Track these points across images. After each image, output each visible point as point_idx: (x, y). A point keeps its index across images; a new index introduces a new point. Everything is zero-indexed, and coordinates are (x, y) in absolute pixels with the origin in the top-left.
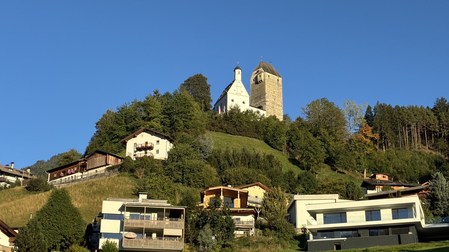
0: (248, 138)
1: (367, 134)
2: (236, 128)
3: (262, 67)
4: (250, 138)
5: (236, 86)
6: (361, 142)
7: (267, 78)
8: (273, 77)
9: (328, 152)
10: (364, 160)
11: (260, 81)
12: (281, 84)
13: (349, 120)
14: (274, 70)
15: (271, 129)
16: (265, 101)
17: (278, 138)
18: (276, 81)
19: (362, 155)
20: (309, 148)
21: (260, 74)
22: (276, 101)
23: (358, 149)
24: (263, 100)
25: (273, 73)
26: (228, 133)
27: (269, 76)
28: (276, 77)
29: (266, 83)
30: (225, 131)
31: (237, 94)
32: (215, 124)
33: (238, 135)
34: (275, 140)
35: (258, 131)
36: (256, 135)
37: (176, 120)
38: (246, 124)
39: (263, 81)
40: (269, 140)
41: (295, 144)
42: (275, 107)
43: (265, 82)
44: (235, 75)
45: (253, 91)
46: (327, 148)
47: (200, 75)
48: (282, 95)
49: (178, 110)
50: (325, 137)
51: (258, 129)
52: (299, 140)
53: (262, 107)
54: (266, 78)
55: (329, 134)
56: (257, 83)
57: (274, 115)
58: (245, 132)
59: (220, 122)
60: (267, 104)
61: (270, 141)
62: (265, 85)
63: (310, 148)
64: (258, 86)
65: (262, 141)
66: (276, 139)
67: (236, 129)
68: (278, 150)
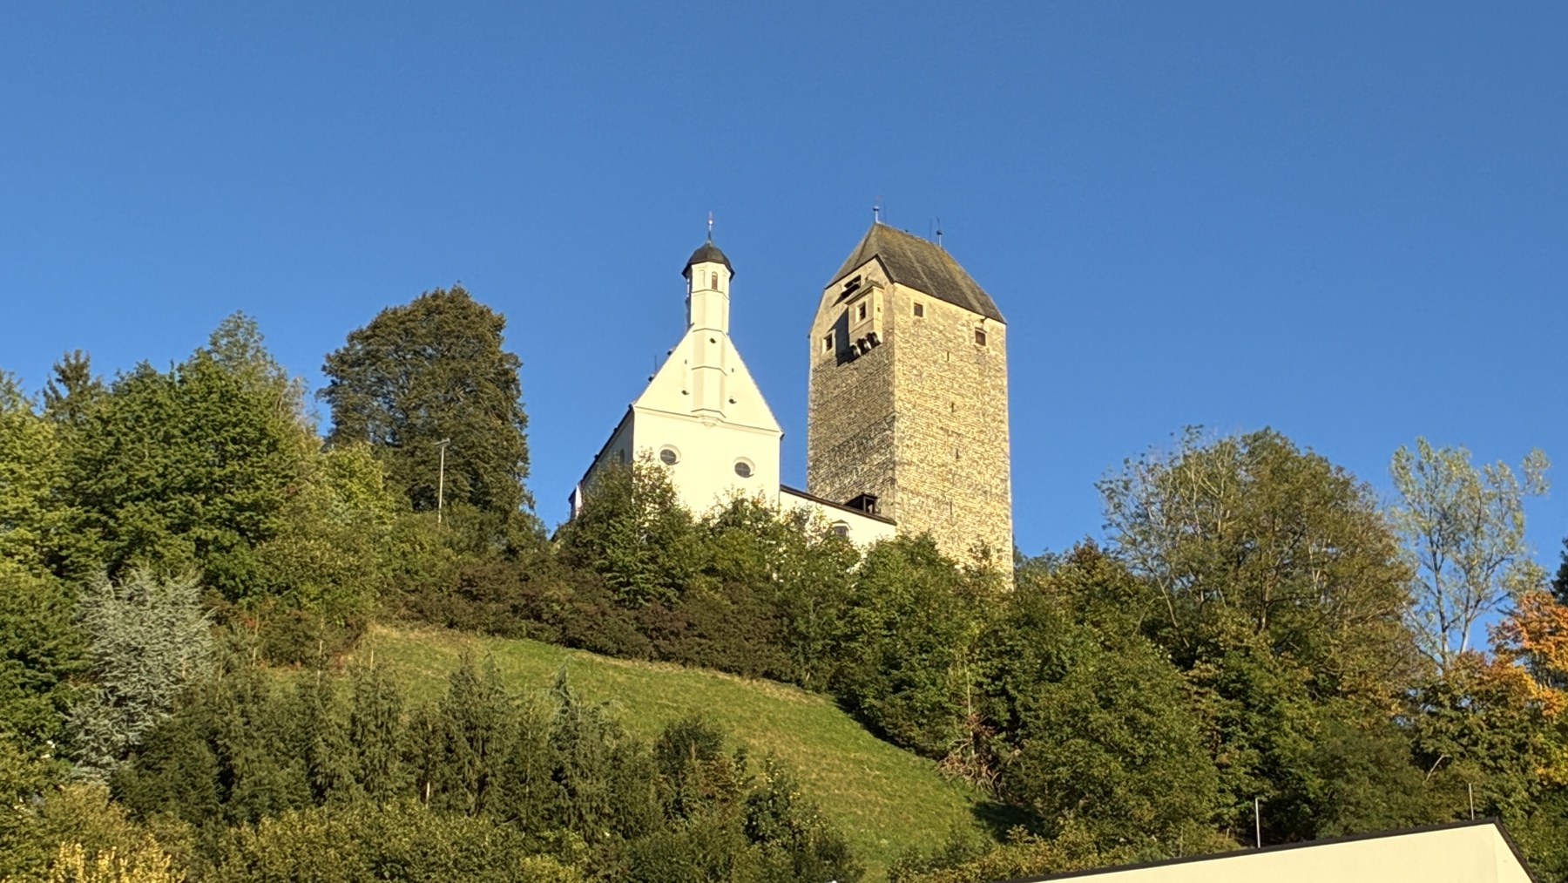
0: (722, 676)
1: (1547, 660)
2: (633, 613)
3: (876, 257)
4: (737, 679)
5: (691, 364)
6: (1506, 705)
7: (905, 318)
8: (945, 315)
9: (1271, 768)
10: (1530, 827)
11: (861, 343)
12: (1003, 357)
13: (1437, 569)
14: (959, 278)
15: (876, 619)
16: (890, 464)
17: (912, 669)
18: (969, 340)
19: (1513, 790)
21: (865, 299)
22: (964, 461)
23: (1481, 750)
24: (877, 458)
25: (947, 291)
26: (574, 643)
27: (919, 310)
28: (965, 313)
29: (898, 354)
30: (553, 633)
31: (696, 414)
32: (486, 583)
33: (651, 659)
34: (897, 689)
35: (794, 631)
36: (780, 658)
38: (716, 589)
39: (880, 338)
40: (862, 686)
41: (1027, 709)
42: (958, 501)
43: (892, 346)
44: (688, 302)
45: (822, 406)
46: (1264, 739)
47: (457, 300)
48: (1005, 427)
50: (1245, 666)
51: (789, 615)
52: (1054, 679)
53: (872, 500)
54: (899, 318)
55: (1279, 646)
56: (846, 355)
57: (925, 536)
58: (701, 636)
59: (530, 573)
60: (900, 481)
61: (865, 696)
62: (892, 363)
64: (850, 375)
65: (824, 704)
66: (903, 681)
67: (637, 619)
68: (921, 752)
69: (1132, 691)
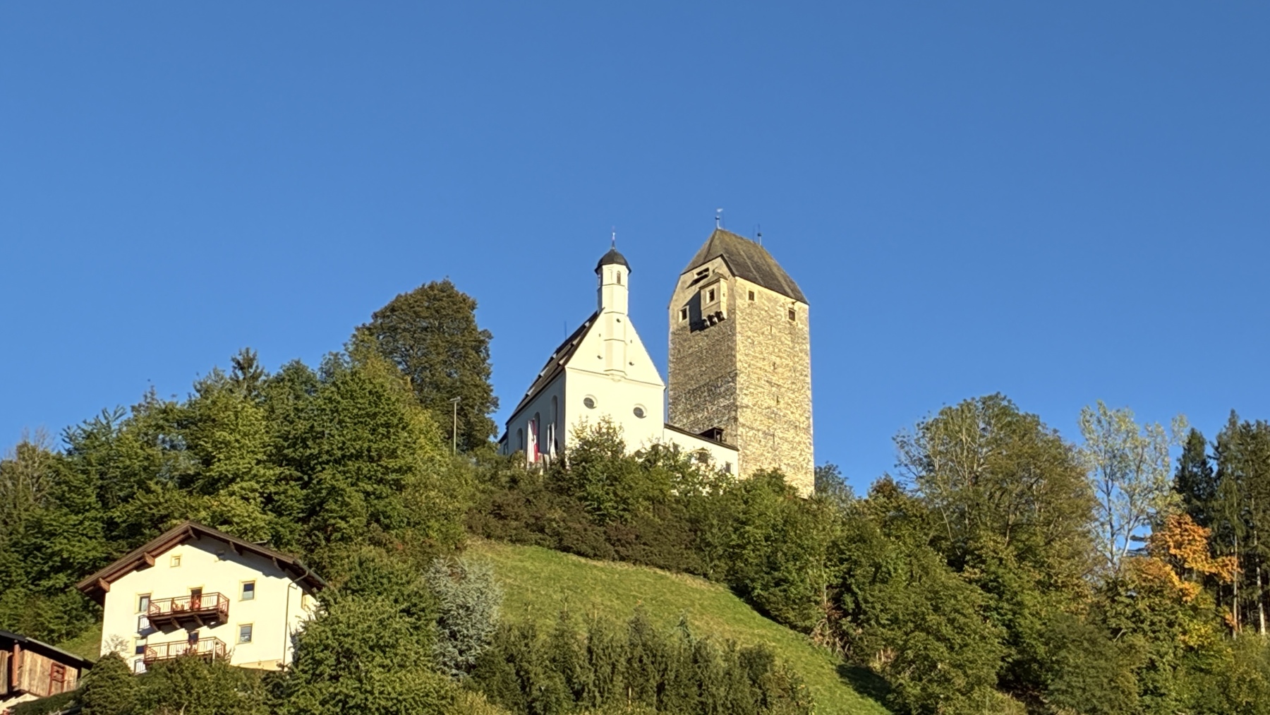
0: (659, 571)
1: (1185, 561)
2: (602, 529)
3: (721, 256)
4: (668, 574)
5: (604, 337)
6: (1162, 596)
7: (742, 302)
8: (769, 299)
9: (1015, 639)
10: (1175, 677)
11: (710, 318)
12: (807, 329)
13: (1109, 495)
14: (775, 270)
15: (759, 534)
16: (734, 407)
17: (790, 572)
18: (785, 318)
19: (1166, 653)
20: (928, 618)
21: (714, 286)
22: (782, 405)
23: (1146, 626)
24: (723, 402)
25: (770, 282)
26: (567, 549)
27: (751, 296)
28: (782, 298)
29: (738, 328)
30: (552, 542)
31: (608, 373)
32: (510, 509)
33: (614, 560)
34: (777, 584)
35: (703, 540)
36: (694, 559)
37: (333, 487)
38: (648, 509)
39: (725, 315)
40: (753, 580)
41: (866, 601)
42: (779, 433)
43: (734, 322)
44: (600, 291)
45: (680, 360)
46: (1010, 620)
47: (446, 288)
48: (809, 380)
49: (344, 443)
50: (1001, 571)
51: (701, 530)
52: (884, 581)
53: (720, 431)
54: (739, 302)
55: (1021, 557)
56: (698, 324)
57: (775, 470)
58: (645, 544)
59: (531, 498)
60: (741, 420)
61: (754, 589)
62: (734, 334)
63: (932, 619)
64: (701, 340)
65: (722, 588)
66: (781, 580)
67: (605, 533)
68: (793, 627)
69: (953, 601)
